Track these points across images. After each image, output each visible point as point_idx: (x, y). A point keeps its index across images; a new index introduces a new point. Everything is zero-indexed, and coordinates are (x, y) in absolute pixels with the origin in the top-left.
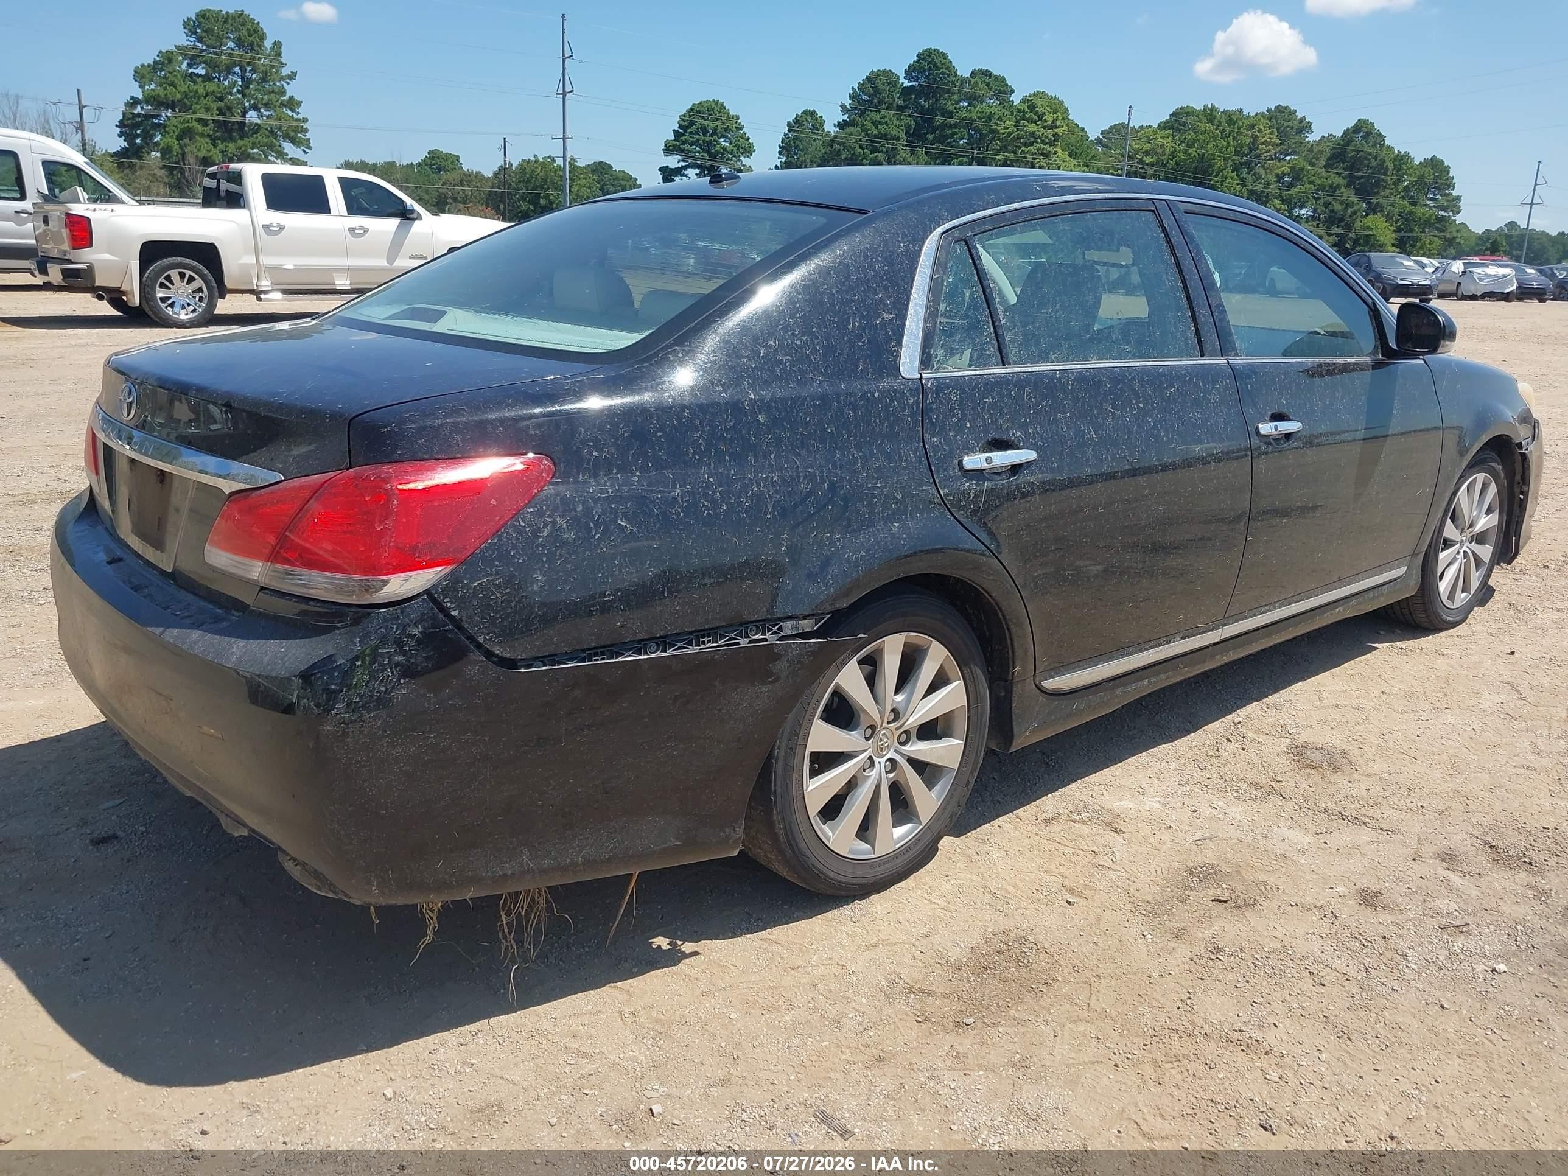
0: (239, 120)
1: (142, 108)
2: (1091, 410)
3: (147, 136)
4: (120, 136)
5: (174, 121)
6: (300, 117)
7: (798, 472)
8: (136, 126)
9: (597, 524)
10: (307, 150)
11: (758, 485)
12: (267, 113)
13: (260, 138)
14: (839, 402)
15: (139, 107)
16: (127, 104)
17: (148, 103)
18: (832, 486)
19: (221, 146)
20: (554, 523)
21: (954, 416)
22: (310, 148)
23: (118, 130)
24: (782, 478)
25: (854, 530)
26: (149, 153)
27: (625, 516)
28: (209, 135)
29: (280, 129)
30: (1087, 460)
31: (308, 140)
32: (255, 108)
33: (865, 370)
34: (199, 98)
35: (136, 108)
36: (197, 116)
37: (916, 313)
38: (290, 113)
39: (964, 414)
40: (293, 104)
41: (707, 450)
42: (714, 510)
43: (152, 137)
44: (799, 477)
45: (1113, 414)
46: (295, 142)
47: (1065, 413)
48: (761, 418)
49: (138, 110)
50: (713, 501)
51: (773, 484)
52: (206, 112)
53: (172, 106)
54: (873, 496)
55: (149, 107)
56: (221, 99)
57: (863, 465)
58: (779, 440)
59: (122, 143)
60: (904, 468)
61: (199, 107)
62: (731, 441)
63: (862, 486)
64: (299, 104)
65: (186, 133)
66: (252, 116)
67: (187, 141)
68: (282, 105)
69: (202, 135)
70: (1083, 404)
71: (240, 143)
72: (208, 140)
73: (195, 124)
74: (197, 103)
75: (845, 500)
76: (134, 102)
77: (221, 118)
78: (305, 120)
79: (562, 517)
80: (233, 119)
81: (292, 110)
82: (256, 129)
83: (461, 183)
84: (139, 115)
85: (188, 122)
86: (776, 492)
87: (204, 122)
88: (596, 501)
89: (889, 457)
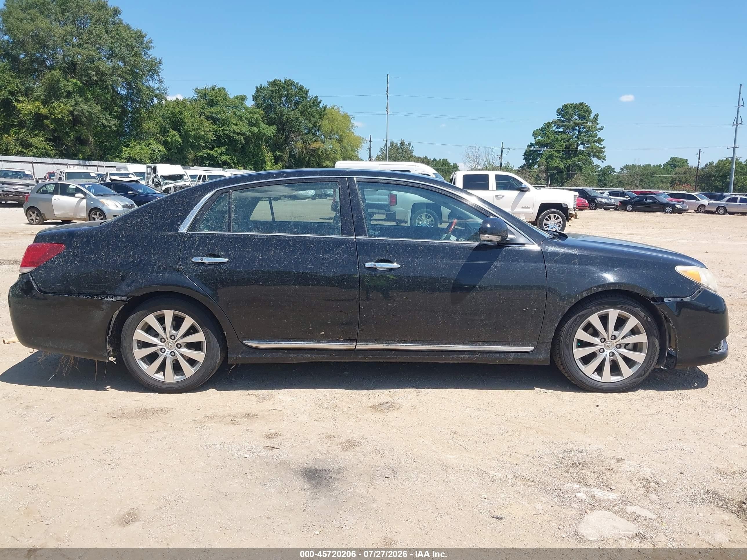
0: (575, 150)
1: (534, 147)
2: (263, 248)
3: (534, 159)
4: (524, 159)
5: (546, 152)
6: (602, 146)
7: (130, 255)
8: (530, 155)
9: (69, 262)
10: (603, 161)
11: (116, 257)
12: (587, 146)
13: (582, 156)
14: (151, 237)
15: (533, 147)
16: (528, 146)
17: (536, 145)
18: (141, 261)
19: (565, 162)
20: (60, 260)
21: (196, 245)
22: (605, 160)
23: (523, 157)
24: (125, 257)
25: (145, 274)
26: (534, 166)
27: (77, 261)
28: (560, 157)
29: (592, 152)
30: (255, 265)
31: (605, 156)
32: (582, 144)
33: (166, 229)
34: (558, 141)
35: (531, 147)
36: (556, 149)
37: (192, 214)
38: (598, 145)
39: (200, 245)
40: (600, 141)
41: (105, 247)
42: (101, 262)
43: (536, 159)
44: (130, 257)
45: (275, 251)
46: (598, 157)
47: (249, 248)
48: (124, 240)
49: (532, 148)
50: (102, 260)
51: (121, 258)
52: (561, 147)
53: (546, 145)
54: (155, 265)
55: (537, 147)
56: (568, 141)
57: (153, 256)
58: (127, 246)
59: (524, 162)
60: (169, 258)
61: (557, 145)
62: (113, 245)
63: (151, 261)
64: (603, 140)
65: (551, 157)
66: (581, 148)
67: (550, 160)
68: (595, 142)
69: (557, 157)
70: (259, 247)
71: (573, 159)
72: (559, 159)
73: (555, 153)
74: (557, 144)
75: (144, 265)
76: (532, 145)
77: (567, 149)
78: (604, 148)
79: (62, 259)
80: (572, 150)
81: (599, 143)
82: (582, 152)
83: (685, 173)
84: (532, 150)
85: (552, 152)
86: (121, 260)
87: (559, 152)
88: (71, 256)
89: (164, 254)
